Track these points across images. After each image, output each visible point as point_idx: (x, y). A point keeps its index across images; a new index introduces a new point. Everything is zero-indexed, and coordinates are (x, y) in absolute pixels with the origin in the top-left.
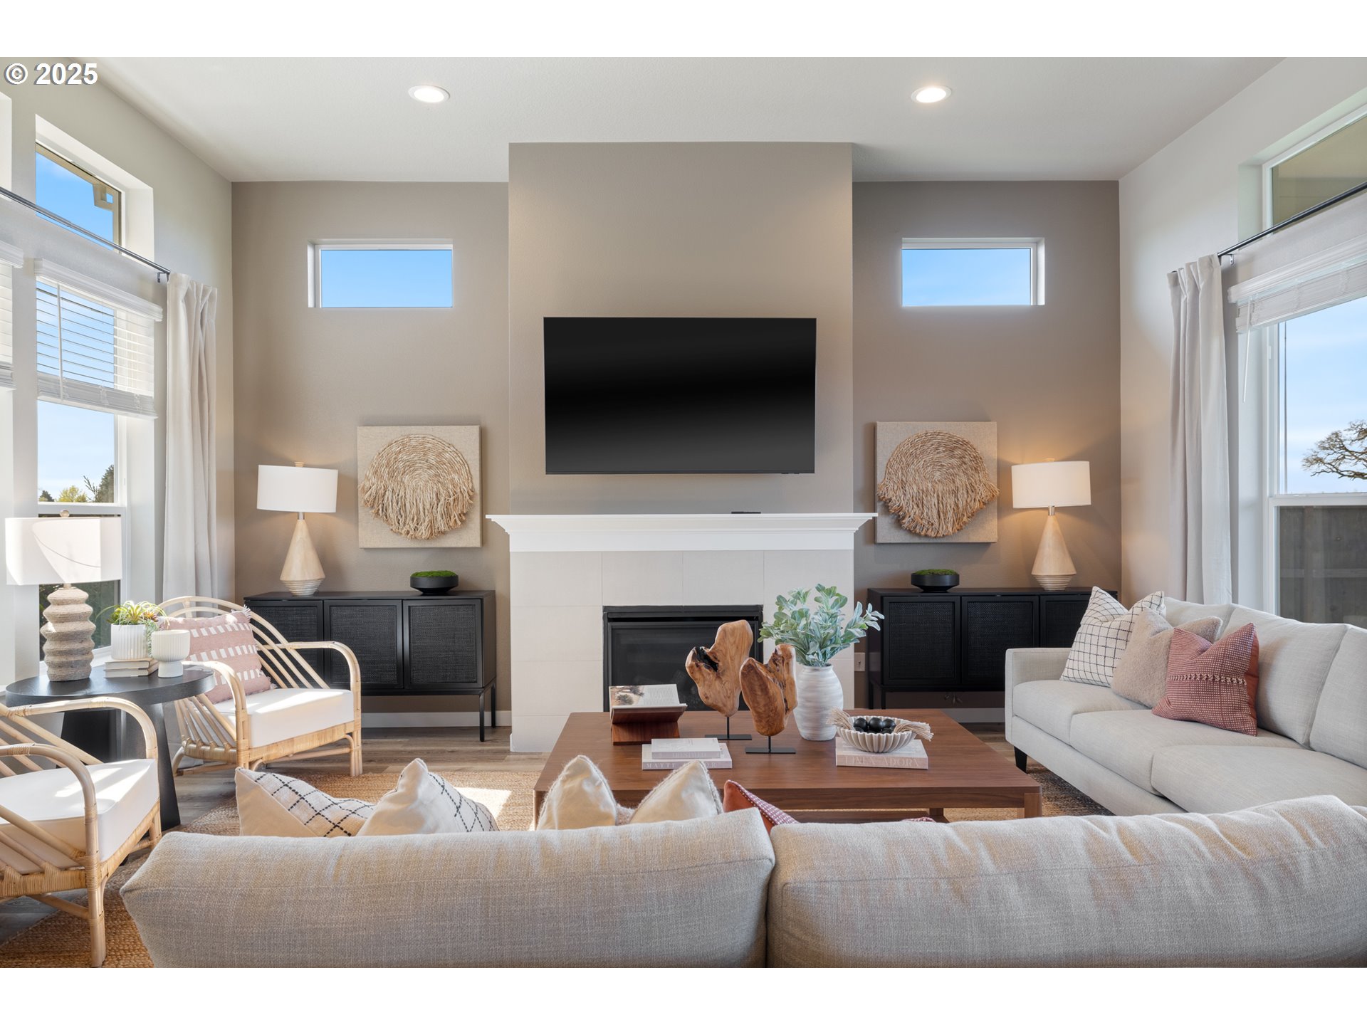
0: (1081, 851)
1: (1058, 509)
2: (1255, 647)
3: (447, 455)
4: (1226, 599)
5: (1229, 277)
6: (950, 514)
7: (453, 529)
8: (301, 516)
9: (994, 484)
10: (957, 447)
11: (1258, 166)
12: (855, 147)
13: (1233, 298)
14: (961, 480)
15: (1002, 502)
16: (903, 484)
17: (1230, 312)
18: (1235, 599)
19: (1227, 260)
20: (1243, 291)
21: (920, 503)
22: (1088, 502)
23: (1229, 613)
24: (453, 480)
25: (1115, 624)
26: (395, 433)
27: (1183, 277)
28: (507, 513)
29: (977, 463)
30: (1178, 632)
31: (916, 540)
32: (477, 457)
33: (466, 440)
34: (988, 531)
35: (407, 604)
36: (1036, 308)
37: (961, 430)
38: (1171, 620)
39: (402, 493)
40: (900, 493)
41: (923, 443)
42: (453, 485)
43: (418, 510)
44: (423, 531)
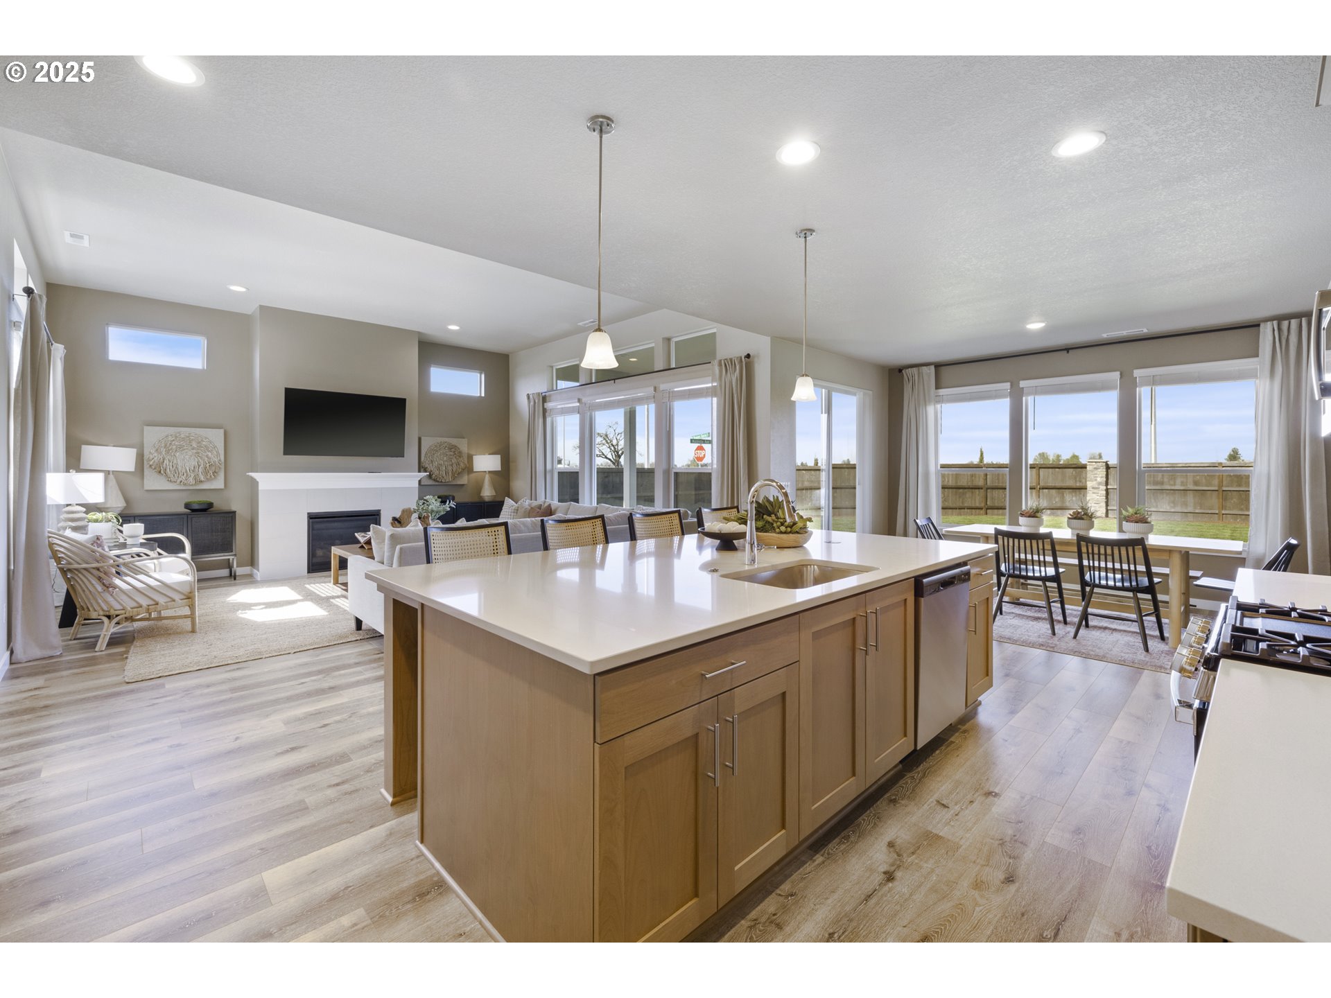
0: (530, 526)
1: (490, 472)
2: (551, 509)
3: (204, 443)
4: (543, 499)
5: (544, 399)
6: (450, 473)
7: (208, 480)
8: (111, 473)
9: (466, 462)
10: (453, 448)
11: (552, 367)
12: (419, 333)
13: (545, 407)
14: (454, 461)
15: (469, 469)
16: (432, 462)
17: (545, 411)
18: (546, 498)
19: (543, 394)
20: (549, 405)
21: (439, 469)
22: (500, 469)
23: (545, 502)
24: (207, 456)
25: (514, 508)
26: (171, 430)
27: (531, 396)
28: (257, 472)
29: (460, 454)
30: (532, 508)
31: (437, 483)
32: (223, 445)
33: (216, 437)
34: (464, 480)
35: (189, 516)
36: (480, 397)
37: (454, 441)
38: (529, 505)
39: (175, 462)
40: (431, 465)
41: (440, 446)
42: (208, 458)
43: (186, 470)
44: (191, 480)
